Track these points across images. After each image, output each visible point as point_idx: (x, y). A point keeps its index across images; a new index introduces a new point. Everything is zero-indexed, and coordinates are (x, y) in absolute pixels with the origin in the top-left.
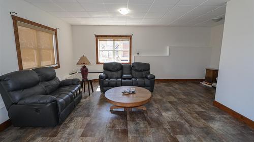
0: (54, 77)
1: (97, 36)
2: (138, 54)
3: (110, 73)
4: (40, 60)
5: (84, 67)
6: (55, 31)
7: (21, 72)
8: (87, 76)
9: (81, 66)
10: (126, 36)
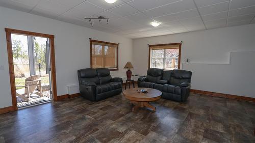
0: (108, 75)
1: (150, 46)
2: (187, 61)
3: (150, 77)
4: (105, 64)
5: (129, 70)
6: (117, 45)
7: (91, 69)
8: (130, 77)
9: (127, 70)
10: (176, 44)
